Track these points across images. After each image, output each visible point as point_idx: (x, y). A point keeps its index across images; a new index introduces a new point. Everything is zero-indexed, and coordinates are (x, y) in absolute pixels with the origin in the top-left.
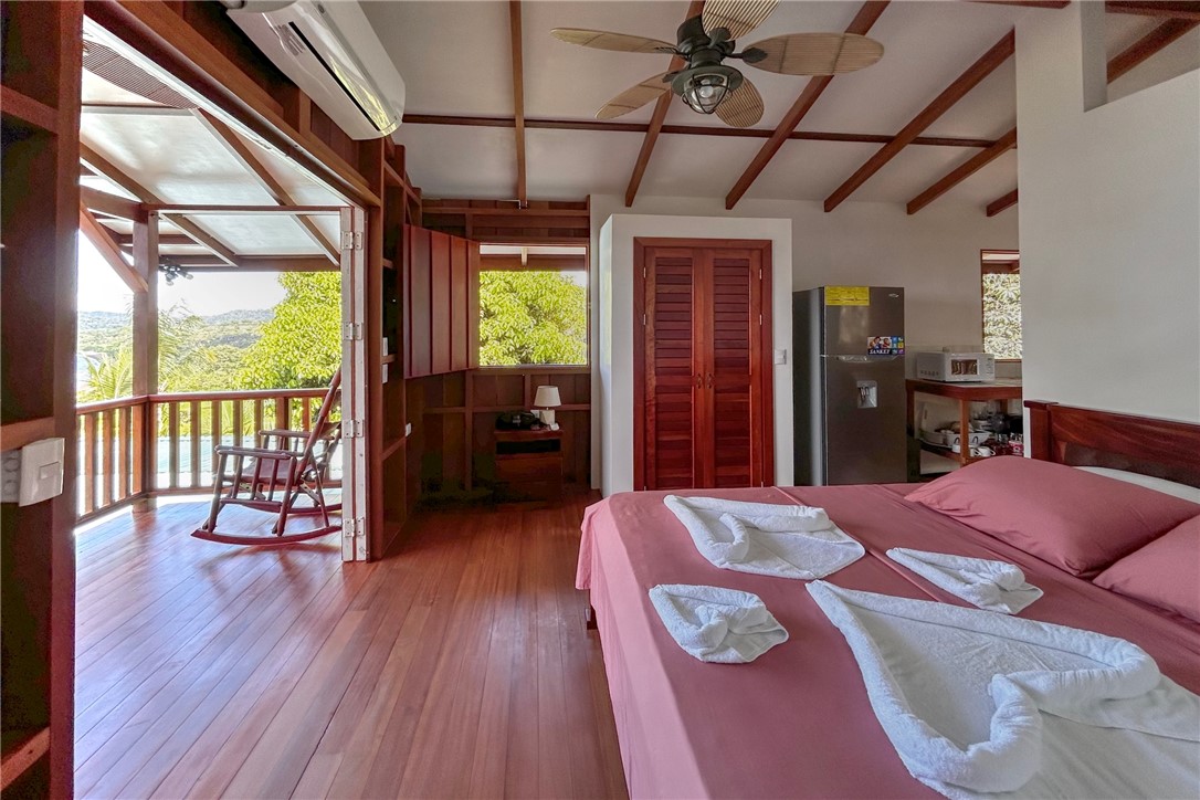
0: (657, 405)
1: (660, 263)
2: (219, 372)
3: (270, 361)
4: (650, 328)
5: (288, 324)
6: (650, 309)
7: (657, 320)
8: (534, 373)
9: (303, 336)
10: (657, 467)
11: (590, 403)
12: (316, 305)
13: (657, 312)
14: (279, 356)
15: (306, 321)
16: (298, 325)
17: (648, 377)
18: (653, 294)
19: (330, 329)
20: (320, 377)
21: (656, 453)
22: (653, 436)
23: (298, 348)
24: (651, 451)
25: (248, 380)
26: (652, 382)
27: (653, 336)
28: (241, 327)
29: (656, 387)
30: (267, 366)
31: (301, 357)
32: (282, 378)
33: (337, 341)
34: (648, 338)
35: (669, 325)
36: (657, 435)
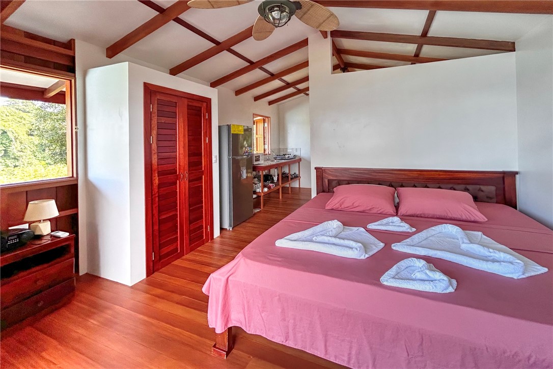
0: (159, 196)
1: (160, 103)
4: (154, 146)
6: (154, 132)
7: (158, 141)
8: (28, 189)
10: (159, 237)
11: (77, 207)
13: (158, 134)
17: (154, 178)
18: (156, 122)
21: (159, 228)
22: (157, 217)
24: (156, 227)
26: (156, 181)
27: (156, 151)
29: (159, 184)
34: (153, 152)
35: (166, 144)
36: (159, 216)
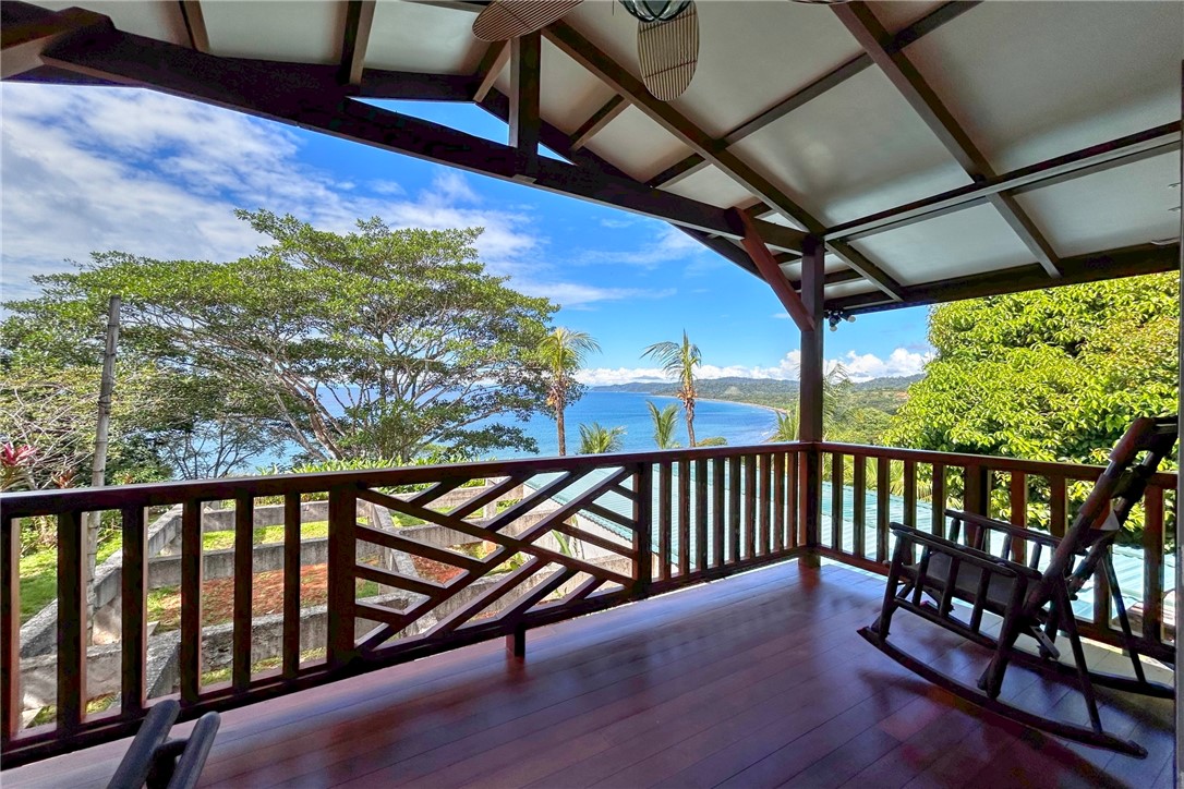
2: (866, 431)
3: (921, 422)
5: (941, 384)
9: (959, 398)
12: (975, 362)
14: (931, 418)
15: (963, 380)
16: (953, 385)
19: (995, 390)
20: (980, 444)
23: (952, 410)
25: (897, 440)
28: (884, 393)
30: (917, 427)
31: (956, 420)
32: (932, 441)
33: (1004, 404)
